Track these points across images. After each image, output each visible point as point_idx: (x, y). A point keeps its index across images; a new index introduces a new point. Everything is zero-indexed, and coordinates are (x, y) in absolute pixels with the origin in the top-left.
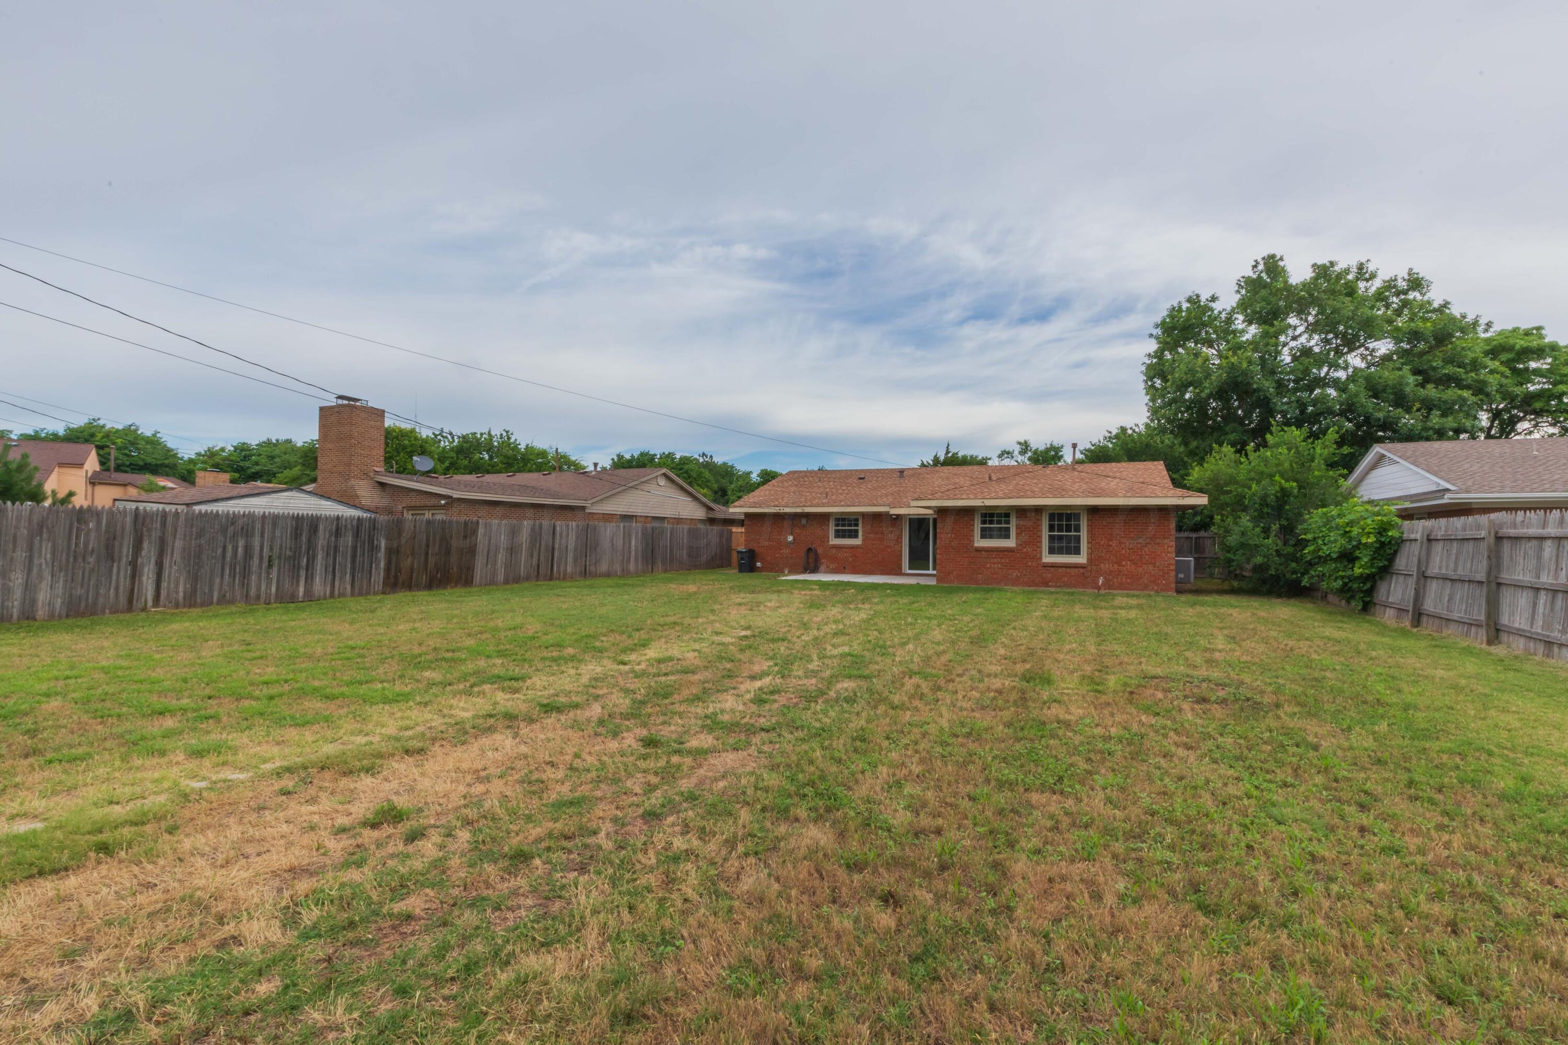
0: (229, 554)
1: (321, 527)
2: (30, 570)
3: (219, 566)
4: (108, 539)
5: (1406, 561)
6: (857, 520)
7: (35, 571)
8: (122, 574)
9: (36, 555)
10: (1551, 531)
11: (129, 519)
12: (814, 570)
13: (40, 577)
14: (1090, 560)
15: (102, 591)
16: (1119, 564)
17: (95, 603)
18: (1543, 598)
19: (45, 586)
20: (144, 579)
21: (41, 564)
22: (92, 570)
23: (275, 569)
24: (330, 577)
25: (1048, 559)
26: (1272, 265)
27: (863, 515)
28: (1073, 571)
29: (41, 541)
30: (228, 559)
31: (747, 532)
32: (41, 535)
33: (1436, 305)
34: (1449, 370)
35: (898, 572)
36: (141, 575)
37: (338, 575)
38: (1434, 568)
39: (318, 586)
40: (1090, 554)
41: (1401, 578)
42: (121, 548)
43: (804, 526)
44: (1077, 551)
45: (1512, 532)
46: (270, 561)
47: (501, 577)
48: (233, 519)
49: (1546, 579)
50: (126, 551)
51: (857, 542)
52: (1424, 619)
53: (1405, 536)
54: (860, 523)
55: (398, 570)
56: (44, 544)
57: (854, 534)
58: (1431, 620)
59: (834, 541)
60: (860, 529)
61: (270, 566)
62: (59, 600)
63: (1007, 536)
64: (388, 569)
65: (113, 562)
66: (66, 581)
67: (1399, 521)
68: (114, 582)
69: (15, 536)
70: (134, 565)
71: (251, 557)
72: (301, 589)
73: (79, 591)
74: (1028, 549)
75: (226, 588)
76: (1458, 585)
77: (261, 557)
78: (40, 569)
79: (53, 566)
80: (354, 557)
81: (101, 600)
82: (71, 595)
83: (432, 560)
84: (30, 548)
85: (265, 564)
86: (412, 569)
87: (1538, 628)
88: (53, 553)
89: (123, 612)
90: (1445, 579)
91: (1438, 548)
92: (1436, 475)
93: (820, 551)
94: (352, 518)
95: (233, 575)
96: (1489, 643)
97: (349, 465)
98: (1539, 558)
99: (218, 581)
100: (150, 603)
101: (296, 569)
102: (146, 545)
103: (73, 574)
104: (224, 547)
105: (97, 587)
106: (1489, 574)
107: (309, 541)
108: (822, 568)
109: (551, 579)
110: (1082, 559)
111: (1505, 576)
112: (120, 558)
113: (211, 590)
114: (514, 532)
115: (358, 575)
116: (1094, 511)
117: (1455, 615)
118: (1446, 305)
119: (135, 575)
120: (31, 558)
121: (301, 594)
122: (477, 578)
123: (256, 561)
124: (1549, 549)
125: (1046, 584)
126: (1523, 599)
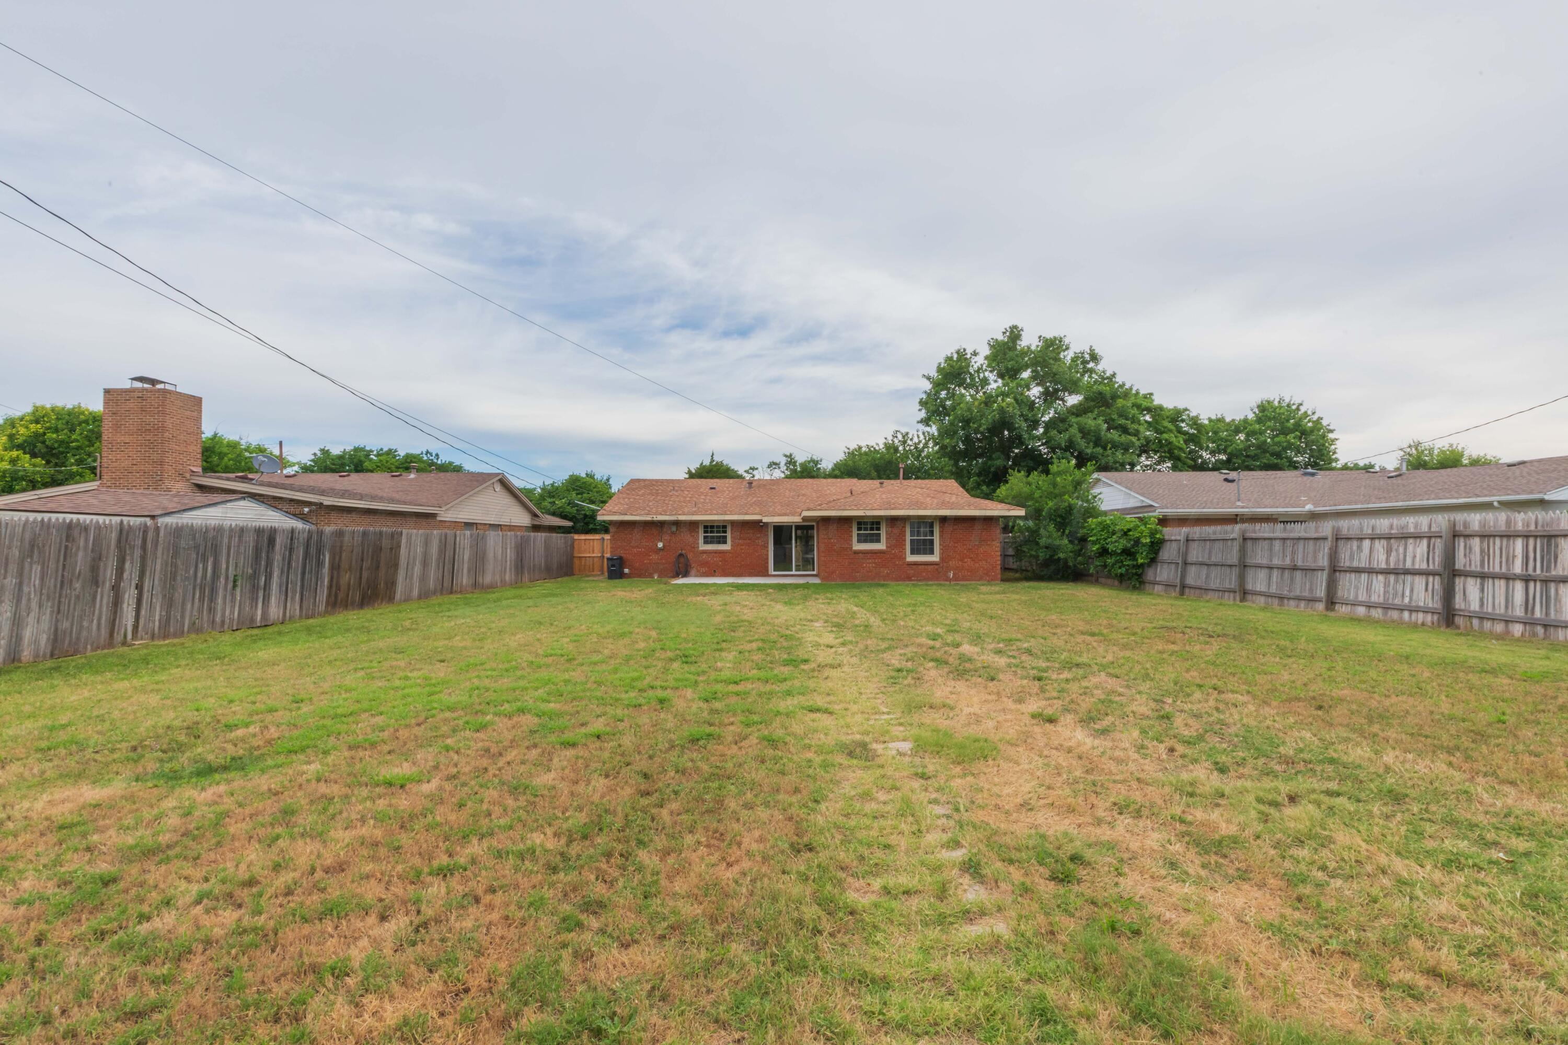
0: (200, 574)
1: (278, 541)
2: (19, 600)
3: (191, 587)
4: (94, 560)
5: (1168, 553)
6: (725, 527)
7: (24, 601)
8: (105, 601)
9: (26, 581)
10: (1278, 534)
11: (114, 535)
12: (686, 574)
13: (29, 610)
14: (942, 559)
15: (85, 624)
16: (962, 560)
17: (78, 639)
18: (1275, 573)
19: (31, 619)
20: (125, 606)
21: (29, 593)
22: (78, 597)
23: (238, 590)
24: (283, 597)
25: (911, 558)
26: (1014, 334)
27: (733, 523)
28: (930, 568)
29: (31, 564)
30: (199, 581)
31: (613, 539)
32: (31, 557)
33: (1108, 374)
34: (1122, 421)
35: (765, 574)
36: (122, 602)
37: (290, 594)
38: (1192, 557)
39: (275, 611)
40: (942, 554)
41: (1165, 566)
42: (105, 570)
43: (673, 533)
44: (931, 552)
45: (1254, 535)
46: (235, 581)
47: (415, 592)
48: (205, 532)
49: (1276, 561)
50: (109, 574)
51: (726, 547)
52: (1187, 590)
53: (1167, 537)
54: (729, 530)
55: (338, 588)
56: (34, 567)
57: (723, 540)
58: (1192, 591)
59: (703, 547)
60: (729, 535)
61: (235, 586)
62: (45, 636)
63: (878, 541)
64: (330, 587)
65: (98, 587)
66: (52, 612)
67: (1159, 527)
68: (97, 612)
69: (7, 559)
70: (116, 588)
71: (219, 577)
72: (259, 612)
73: (66, 625)
74: (896, 551)
75: (195, 613)
76: (1212, 568)
77: (227, 578)
78: (29, 600)
79: (41, 594)
80: (303, 573)
81: (84, 633)
82: (56, 630)
83: (365, 575)
84: (20, 574)
85: (230, 585)
86: (349, 585)
87: (1273, 589)
88: (42, 579)
89: (104, 648)
90: (1202, 564)
91: (1194, 546)
92: (1142, 495)
93: (690, 556)
94: (304, 530)
95: (202, 599)
96: (1241, 601)
97: (162, 463)
98: (1271, 550)
99: (189, 606)
100: (129, 636)
101: (254, 588)
102: (128, 565)
103: (60, 602)
104: (196, 567)
105: (81, 618)
106: (1240, 561)
107: (268, 557)
108: (693, 572)
109: (451, 593)
110: (935, 558)
111: (1249, 561)
112: (104, 582)
113: (183, 617)
114: (427, 543)
115: (306, 593)
116: (944, 520)
117: (1212, 586)
118: (1114, 375)
119: (117, 603)
120: (20, 584)
121: (259, 618)
122: (398, 595)
123: (222, 580)
124: (1277, 545)
125: (909, 578)
126: (1262, 574)
